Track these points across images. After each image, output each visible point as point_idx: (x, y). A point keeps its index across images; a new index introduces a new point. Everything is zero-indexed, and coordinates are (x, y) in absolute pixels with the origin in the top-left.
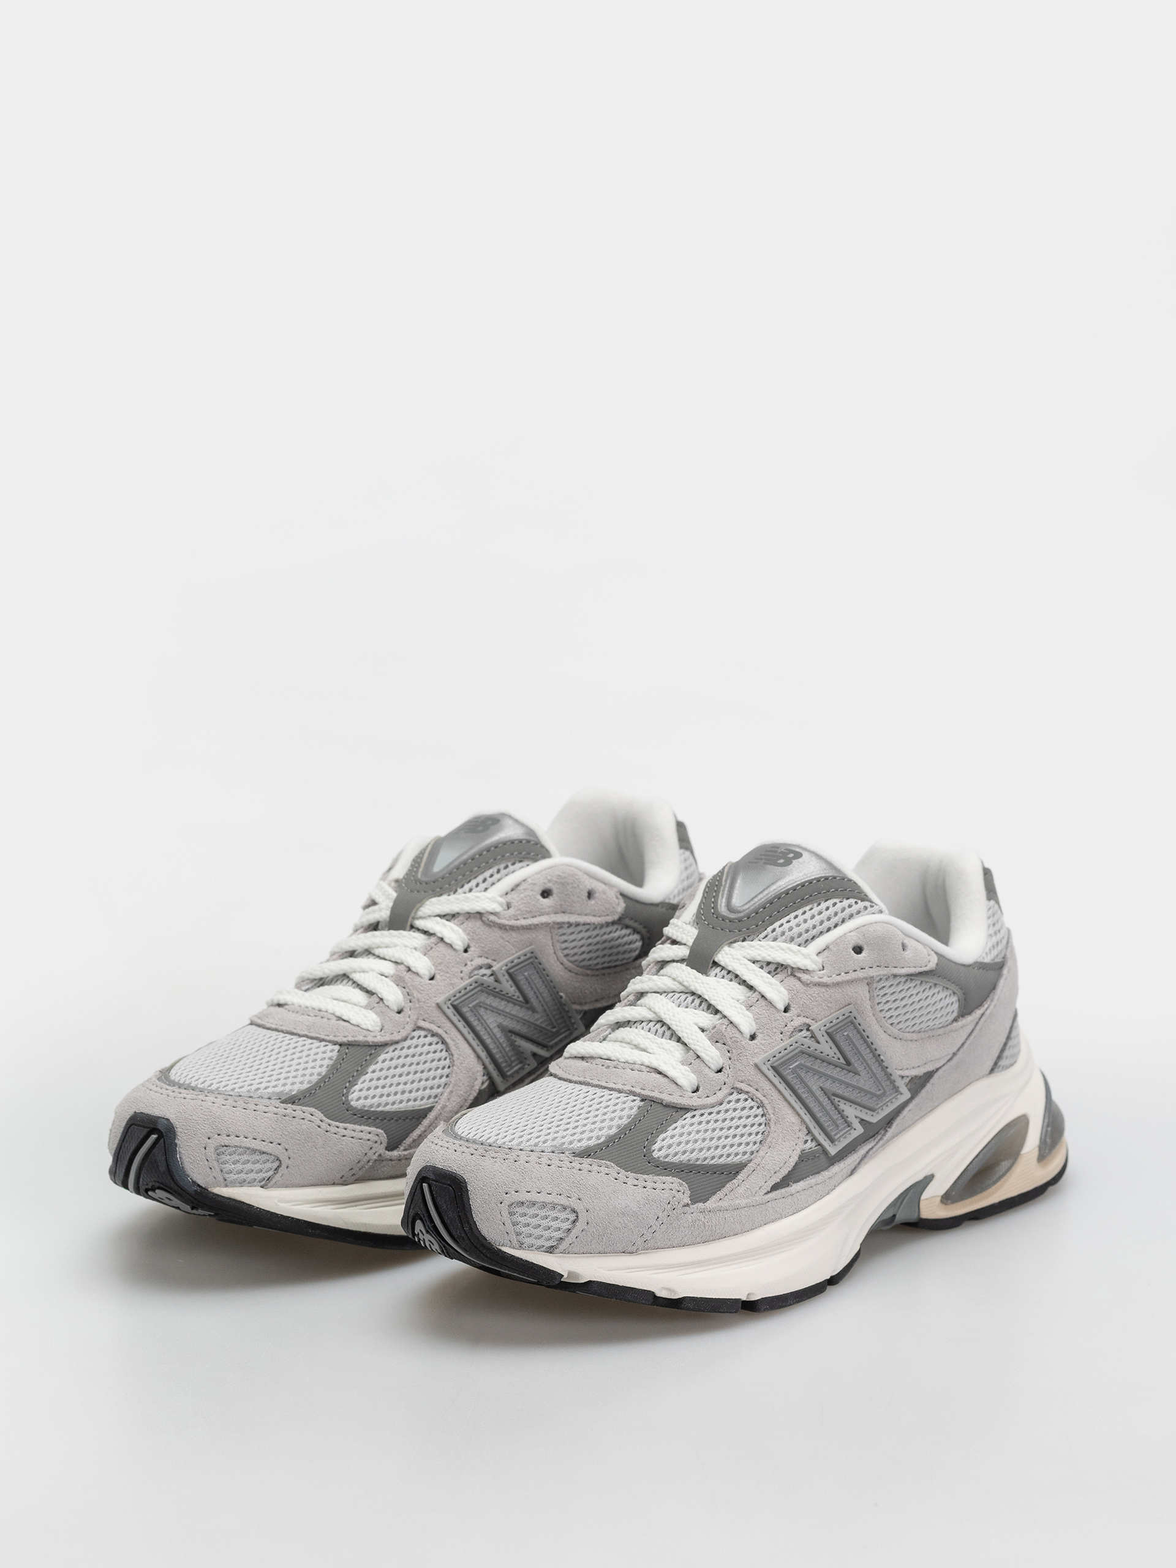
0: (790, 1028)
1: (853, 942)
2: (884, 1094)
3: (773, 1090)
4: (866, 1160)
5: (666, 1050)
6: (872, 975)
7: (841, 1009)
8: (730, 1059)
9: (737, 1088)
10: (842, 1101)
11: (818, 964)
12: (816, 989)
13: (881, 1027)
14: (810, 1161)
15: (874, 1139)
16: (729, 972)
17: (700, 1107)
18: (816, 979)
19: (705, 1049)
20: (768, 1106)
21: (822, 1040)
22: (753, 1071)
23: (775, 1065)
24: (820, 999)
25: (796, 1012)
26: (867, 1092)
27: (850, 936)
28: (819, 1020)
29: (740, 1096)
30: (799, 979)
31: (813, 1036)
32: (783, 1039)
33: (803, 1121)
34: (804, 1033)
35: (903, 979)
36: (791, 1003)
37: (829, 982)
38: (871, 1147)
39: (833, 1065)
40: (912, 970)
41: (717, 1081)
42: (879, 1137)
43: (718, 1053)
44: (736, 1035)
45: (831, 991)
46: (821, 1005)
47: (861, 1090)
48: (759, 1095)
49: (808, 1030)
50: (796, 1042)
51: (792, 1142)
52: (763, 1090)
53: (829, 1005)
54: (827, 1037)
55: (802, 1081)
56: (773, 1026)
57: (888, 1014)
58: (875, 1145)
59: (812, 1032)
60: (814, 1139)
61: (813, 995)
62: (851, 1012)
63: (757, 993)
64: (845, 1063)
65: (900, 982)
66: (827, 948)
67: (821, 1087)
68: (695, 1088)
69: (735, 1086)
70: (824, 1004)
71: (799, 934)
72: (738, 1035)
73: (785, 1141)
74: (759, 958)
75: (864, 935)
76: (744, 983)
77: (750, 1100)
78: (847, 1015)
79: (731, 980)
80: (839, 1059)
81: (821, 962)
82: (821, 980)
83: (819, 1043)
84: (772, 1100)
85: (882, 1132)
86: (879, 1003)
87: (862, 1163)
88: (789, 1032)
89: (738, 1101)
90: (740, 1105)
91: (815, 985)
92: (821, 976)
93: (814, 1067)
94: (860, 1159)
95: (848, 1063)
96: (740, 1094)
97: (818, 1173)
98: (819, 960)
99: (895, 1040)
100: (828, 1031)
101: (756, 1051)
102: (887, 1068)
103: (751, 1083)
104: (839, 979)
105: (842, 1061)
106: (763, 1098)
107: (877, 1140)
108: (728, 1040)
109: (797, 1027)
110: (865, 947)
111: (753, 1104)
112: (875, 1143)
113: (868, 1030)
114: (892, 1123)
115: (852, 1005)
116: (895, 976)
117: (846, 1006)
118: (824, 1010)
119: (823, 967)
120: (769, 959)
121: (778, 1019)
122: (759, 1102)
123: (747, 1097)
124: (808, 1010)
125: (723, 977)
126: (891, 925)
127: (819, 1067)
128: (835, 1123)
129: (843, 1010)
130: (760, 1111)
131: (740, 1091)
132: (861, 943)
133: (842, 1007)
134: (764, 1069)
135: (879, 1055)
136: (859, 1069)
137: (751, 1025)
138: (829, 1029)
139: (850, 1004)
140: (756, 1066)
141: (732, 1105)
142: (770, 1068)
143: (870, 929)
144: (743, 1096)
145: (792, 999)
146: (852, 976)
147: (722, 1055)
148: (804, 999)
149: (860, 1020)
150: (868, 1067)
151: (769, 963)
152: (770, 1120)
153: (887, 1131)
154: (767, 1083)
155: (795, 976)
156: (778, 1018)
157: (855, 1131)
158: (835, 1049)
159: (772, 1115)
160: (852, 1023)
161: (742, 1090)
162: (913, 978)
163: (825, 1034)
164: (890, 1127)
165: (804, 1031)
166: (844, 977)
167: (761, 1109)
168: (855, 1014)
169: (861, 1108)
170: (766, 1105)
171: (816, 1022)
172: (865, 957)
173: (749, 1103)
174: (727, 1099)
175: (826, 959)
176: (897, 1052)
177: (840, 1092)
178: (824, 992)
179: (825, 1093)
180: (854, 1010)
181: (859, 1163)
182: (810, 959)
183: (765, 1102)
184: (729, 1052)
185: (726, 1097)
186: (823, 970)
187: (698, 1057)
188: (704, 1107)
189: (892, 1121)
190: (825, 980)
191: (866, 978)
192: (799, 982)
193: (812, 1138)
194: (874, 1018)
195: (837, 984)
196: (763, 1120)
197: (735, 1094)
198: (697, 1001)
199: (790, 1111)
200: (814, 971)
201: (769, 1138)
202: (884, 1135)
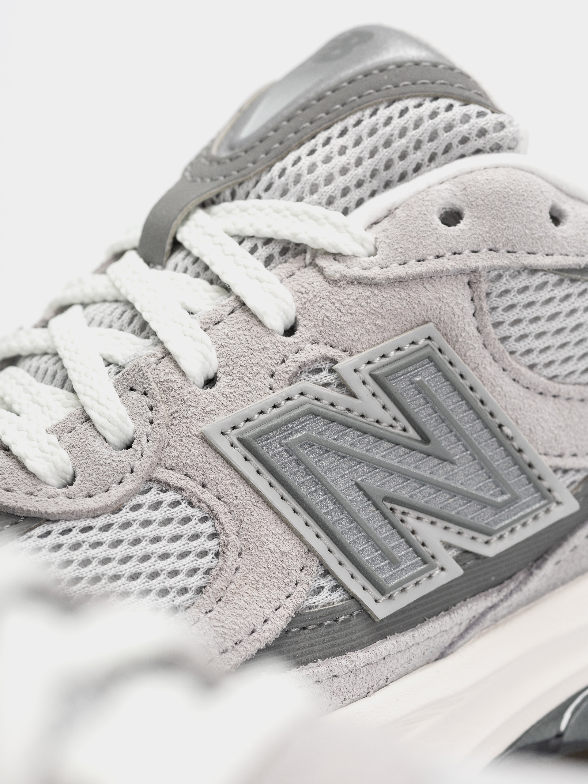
0: (291, 366)
1: (441, 201)
2: (514, 500)
3: (242, 486)
4: (477, 629)
5: (42, 406)
6: (473, 265)
7: (407, 330)
8: (152, 423)
9: (158, 481)
10: (413, 514)
11: (366, 245)
12: (355, 291)
13: (504, 370)
14: (322, 630)
15: (500, 591)
16: (197, 260)
17: (64, 516)
18: (355, 271)
19: (99, 403)
20: (225, 519)
21: (363, 391)
22: (197, 448)
23: (245, 436)
24: (359, 310)
25: (307, 335)
26: (469, 498)
27: (438, 191)
28: (359, 352)
29: (164, 496)
30: (321, 271)
31: (342, 385)
32: (274, 386)
33: (310, 550)
34: (325, 377)
35: (554, 278)
36: (299, 317)
37: (380, 277)
38: (490, 604)
39: (389, 441)
40: (571, 261)
41: (114, 464)
42: (512, 586)
43: (123, 411)
44: (172, 378)
45: (381, 295)
46: (362, 322)
47: (454, 492)
48: (207, 496)
49: (331, 371)
50: (302, 394)
51: (275, 592)
52: (217, 485)
53: (379, 322)
54: (373, 386)
55: (309, 471)
56: (255, 360)
57: (522, 346)
58: (502, 601)
59: (339, 378)
60: (339, 585)
61: (345, 302)
62: (429, 338)
63: (232, 298)
64: (419, 438)
65: (546, 283)
66: (389, 213)
67: (357, 484)
68: (69, 477)
69: (154, 476)
70: (367, 322)
71: (344, 189)
72: (176, 377)
73: (257, 589)
74: (250, 232)
75: (465, 189)
76: (214, 280)
77: (184, 505)
78: (422, 342)
79: (197, 276)
80: (404, 430)
81: (373, 240)
82: (366, 273)
83: (355, 396)
84: (236, 506)
85: (521, 576)
86: (497, 325)
87: (468, 636)
88: (286, 372)
89: (156, 505)
90: (158, 515)
91: (352, 283)
92: (366, 265)
93: (341, 444)
94: (463, 627)
95: (426, 440)
96: (165, 491)
97: (342, 653)
98: (370, 236)
99: (539, 397)
100: (374, 373)
101: (208, 409)
102: (520, 451)
103: (192, 472)
104: (401, 271)
105: (412, 432)
106: (214, 502)
107: (505, 591)
108: (153, 385)
109: (305, 365)
110: (467, 213)
111: (190, 511)
112: (502, 595)
113: (473, 378)
114: (545, 560)
115: (431, 325)
116: (534, 271)
117: (418, 326)
118: (368, 332)
119: (376, 249)
120: (269, 234)
121: (266, 348)
122: (206, 509)
123: (179, 497)
124: (334, 332)
125: (185, 271)
126: (533, 173)
127: (353, 445)
128: (386, 555)
129: (410, 332)
130: (207, 527)
131: (166, 487)
132: (458, 203)
133: (408, 326)
134: (223, 444)
135: (500, 426)
136: (452, 452)
137: (206, 358)
138: (378, 369)
139: (427, 322)
140: (204, 439)
141: (142, 514)
142: (236, 442)
143: (479, 178)
144: (170, 497)
145: (302, 309)
146: (432, 265)
147: (134, 414)
148: (327, 310)
149: (451, 353)
150: (469, 445)
151: (268, 241)
152: (226, 546)
153: (531, 574)
154: (227, 471)
155: (316, 266)
156: (268, 345)
157: (443, 573)
158: (394, 410)
159: (234, 537)
160: (431, 359)
161: (169, 485)
162: (574, 276)
163: (369, 380)
164: (539, 567)
165: (325, 373)
166: (413, 268)
167: (209, 523)
168: (440, 341)
169: (457, 528)
170: (221, 516)
171: (351, 355)
172: (462, 231)
173: (184, 510)
174: (134, 502)
175: (382, 234)
176: (546, 421)
177: (404, 494)
178: (368, 297)
179: (366, 494)
180: (436, 335)
181: (461, 636)
182: (348, 232)
183: (220, 508)
184: (151, 409)
185: (129, 496)
186: (375, 255)
187: (88, 419)
188: (77, 516)
189: (546, 556)
190: (375, 273)
191: (462, 272)
192: (321, 278)
193: (333, 583)
194: (486, 353)
195: (400, 281)
196: (213, 545)
197: (154, 491)
198: (128, 315)
199: (279, 529)
200: (355, 256)
201: (218, 582)
202: (524, 582)
